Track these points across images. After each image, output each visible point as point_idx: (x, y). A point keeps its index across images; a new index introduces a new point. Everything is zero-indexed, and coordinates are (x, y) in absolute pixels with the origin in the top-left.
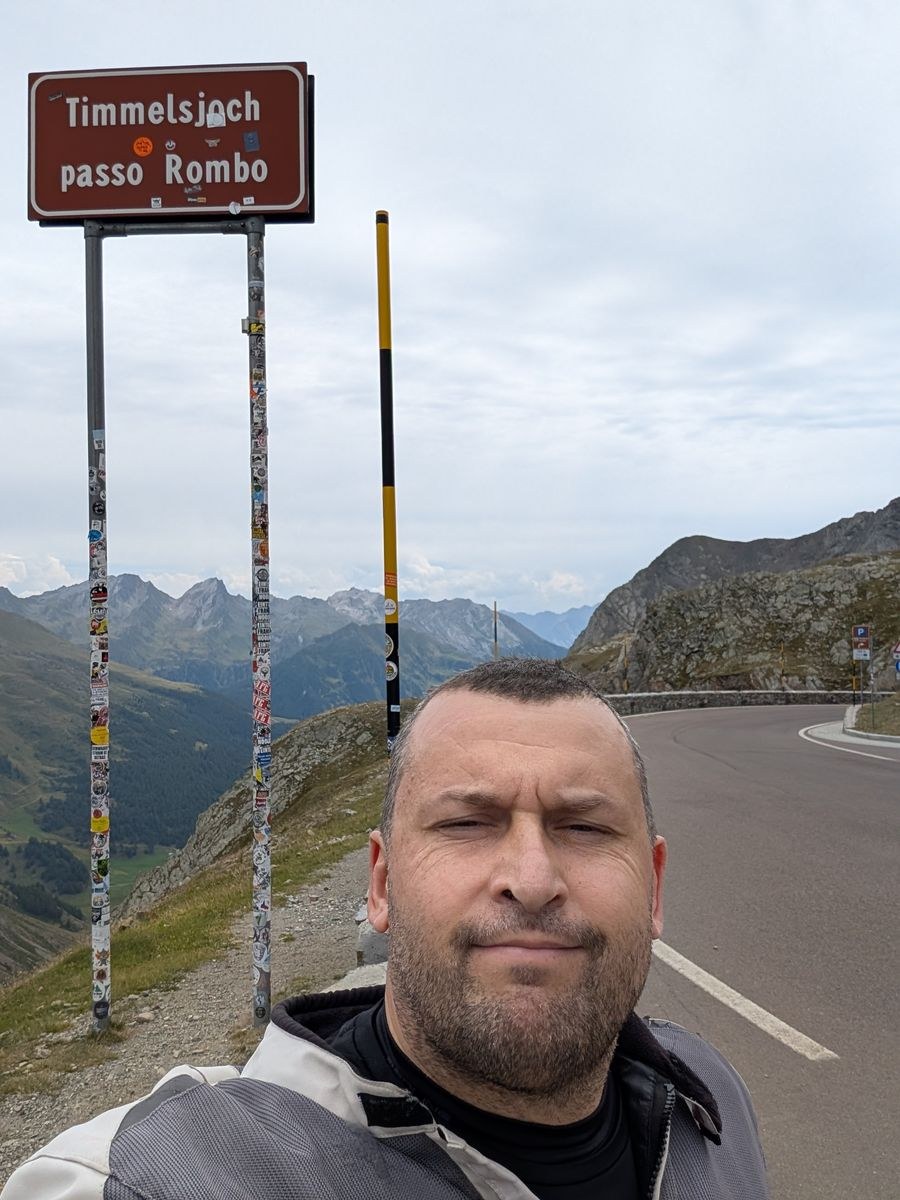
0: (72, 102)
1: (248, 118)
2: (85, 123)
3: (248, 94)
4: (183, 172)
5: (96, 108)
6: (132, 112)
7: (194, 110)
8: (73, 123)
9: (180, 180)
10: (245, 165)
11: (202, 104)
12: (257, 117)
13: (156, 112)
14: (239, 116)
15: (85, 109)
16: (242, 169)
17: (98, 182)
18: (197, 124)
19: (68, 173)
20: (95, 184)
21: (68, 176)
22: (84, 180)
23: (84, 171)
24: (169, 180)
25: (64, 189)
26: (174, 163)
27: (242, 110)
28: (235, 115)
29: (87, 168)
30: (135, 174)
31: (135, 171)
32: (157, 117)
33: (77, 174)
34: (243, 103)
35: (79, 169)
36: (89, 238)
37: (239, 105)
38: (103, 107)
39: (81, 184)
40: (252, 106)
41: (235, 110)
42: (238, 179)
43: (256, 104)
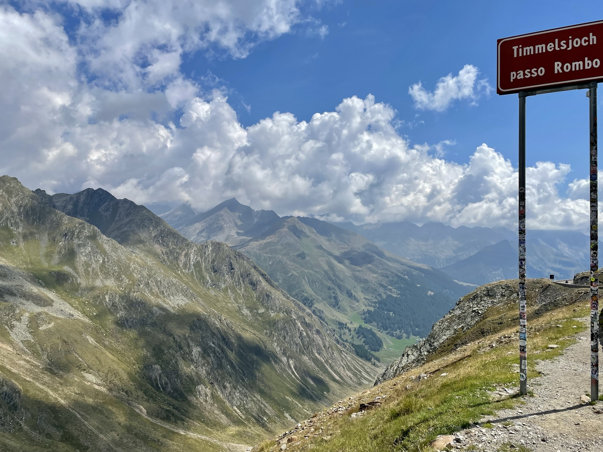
0: (515, 48)
1: (591, 43)
2: (520, 55)
3: (591, 34)
4: (562, 68)
5: (525, 49)
6: (540, 48)
7: (567, 44)
8: (515, 56)
9: (561, 71)
10: (590, 62)
11: (570, 41)
12: (595, 43)
13: (550, 47)
14: (587, 43)
15: (520, 50)
16: (588, 64)
17: (526, 77)
18: (568, 49)
19: (513, 75)
20: (524, 77)
21: (513, 76)
22: (520, 76)
23: (520, 73)
24: (556, 72)
25: (512, 81)
26: (558, 65)
27: (589, 41)
28: (585, 43)
29: (521, 72)
30: (541, 72)
31: (541, 71)
32: (551, 49)
33: (517, 74)
34: (589, 38)
35: (518, 73)
36: (522, 98)
37: (587, 39)
38: (528, 48)
39: (518, 78)
40: (593, 39)
41: (585, 41)
42: (587, 67)
43: (595, 37)
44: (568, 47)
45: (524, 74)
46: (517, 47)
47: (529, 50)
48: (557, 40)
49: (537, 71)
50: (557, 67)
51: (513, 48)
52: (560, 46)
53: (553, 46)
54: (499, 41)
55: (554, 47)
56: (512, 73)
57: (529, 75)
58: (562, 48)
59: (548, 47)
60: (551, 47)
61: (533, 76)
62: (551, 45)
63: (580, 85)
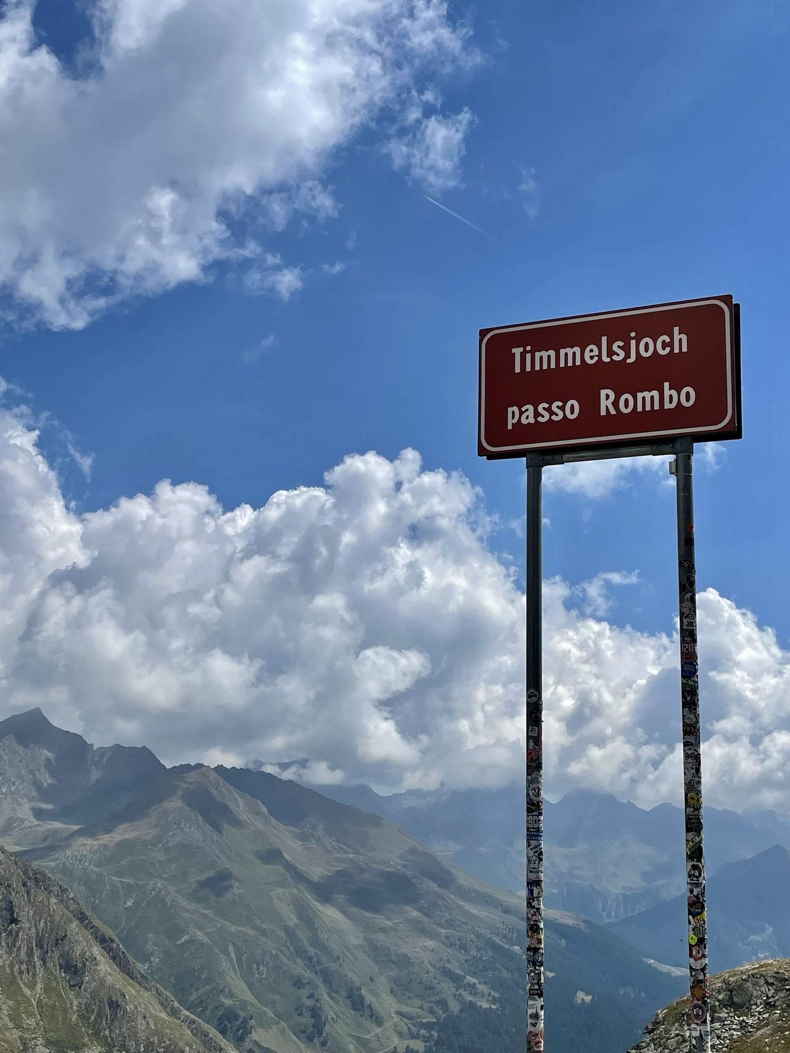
0: (517, 351)
1: (676, 350)
2: (528, 369)
3: (676, 329)
4: (616, 404)
5: (538, 355)
6: (570, 355)
7: (626, 349)
8: (518, 370)
9: (613, 412)
10: (674, 393)
11: (633, 342)
12: (685, 349)
14: (668, 349)
15: (528, 356)
16: (671, 396)
17: (540, 419)
18: (629, 361)
19: (513, 412)
20: (536, 421)
21: (513, 415)
22: (527, 418)
23: (527, 410)
24: (603, 412)
25: (510, 427)
26: (608, 397)
27: (671, 344)
28: (664, 349)
29: (530, 407)
30: (572, 409)
31: (572, 407)
32: (592, 358)
33: (521, 413)
34: (672, 338)
35: (523, 409)
36: (531, 468)
37: (668, 340)
38: (544, 354)
39: (524, 421)
41: (664, 345)
42: (667, 406)
43: (684, 338)
44: (628, 356)
45: (537, 414)
46: (521, 349)
47: (545, 358)
48: (604, 339)
49: (562, 408)
50: (606, 400)
51: (514, 350)
52: (611, 353)
53: (596, 352)
54: (483, 333)
55: (600, 356)
56: (510, 410)
57: (547, 415)
58: (615, 358)
59: (587, 354)
60: (592, 354)
61: (554, 418)
62: (591, 351)
63: (655, 446)
